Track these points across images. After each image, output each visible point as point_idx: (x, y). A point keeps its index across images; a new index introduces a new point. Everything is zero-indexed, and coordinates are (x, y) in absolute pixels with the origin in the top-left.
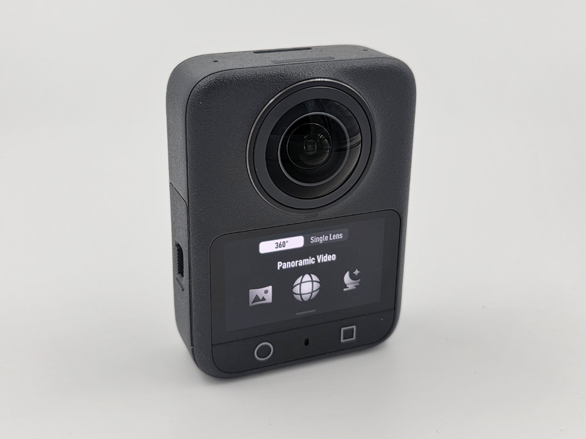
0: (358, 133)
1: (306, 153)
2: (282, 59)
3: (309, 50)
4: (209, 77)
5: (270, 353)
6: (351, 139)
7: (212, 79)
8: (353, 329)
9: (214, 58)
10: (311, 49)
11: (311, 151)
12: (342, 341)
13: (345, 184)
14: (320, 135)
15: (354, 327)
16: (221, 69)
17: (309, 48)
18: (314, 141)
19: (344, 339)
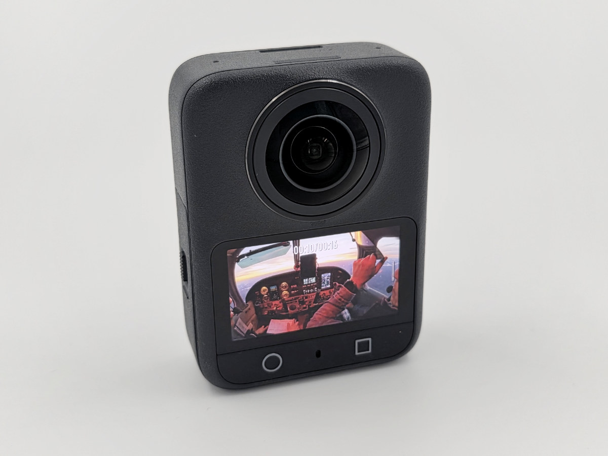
0: (365, 137)
1: (311, 157)
2: (286, 58)
3: (318, 49)
4: (204, 79)
5: (279, 365)
6: (358, 142)
7: (207, 80)
8: (368, 341)
9: (215, 58)
10: (322, 47)
11: (316, 155)
12: (357, 353)
13: (353, 189)
14: (324, 138)
15: (370, 339)
16: (217, 70)
17: (319, 47)
18: (318, 145)
19: (359, 352)
